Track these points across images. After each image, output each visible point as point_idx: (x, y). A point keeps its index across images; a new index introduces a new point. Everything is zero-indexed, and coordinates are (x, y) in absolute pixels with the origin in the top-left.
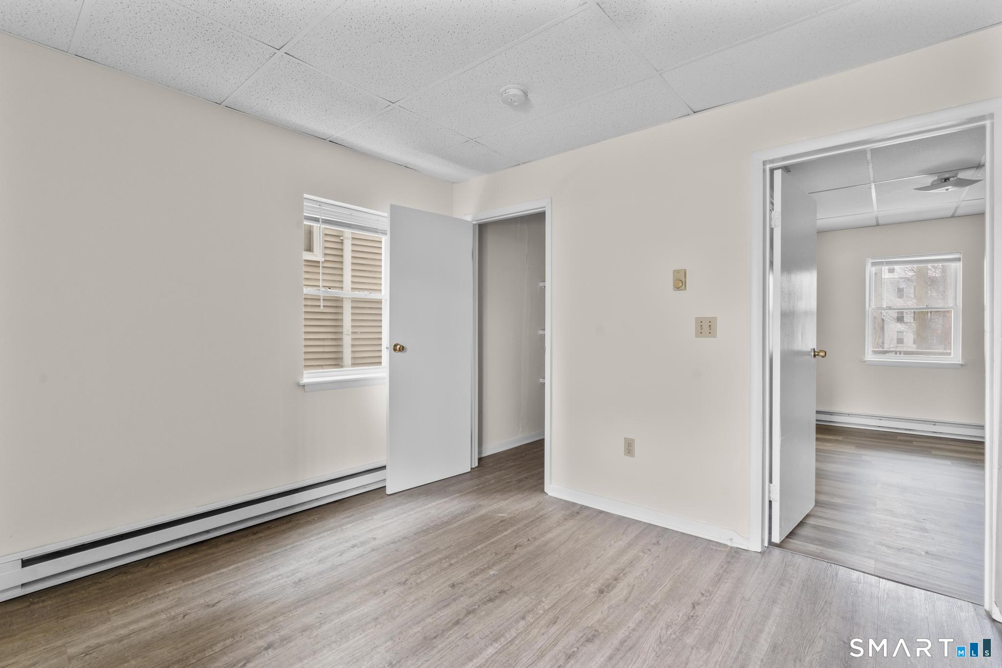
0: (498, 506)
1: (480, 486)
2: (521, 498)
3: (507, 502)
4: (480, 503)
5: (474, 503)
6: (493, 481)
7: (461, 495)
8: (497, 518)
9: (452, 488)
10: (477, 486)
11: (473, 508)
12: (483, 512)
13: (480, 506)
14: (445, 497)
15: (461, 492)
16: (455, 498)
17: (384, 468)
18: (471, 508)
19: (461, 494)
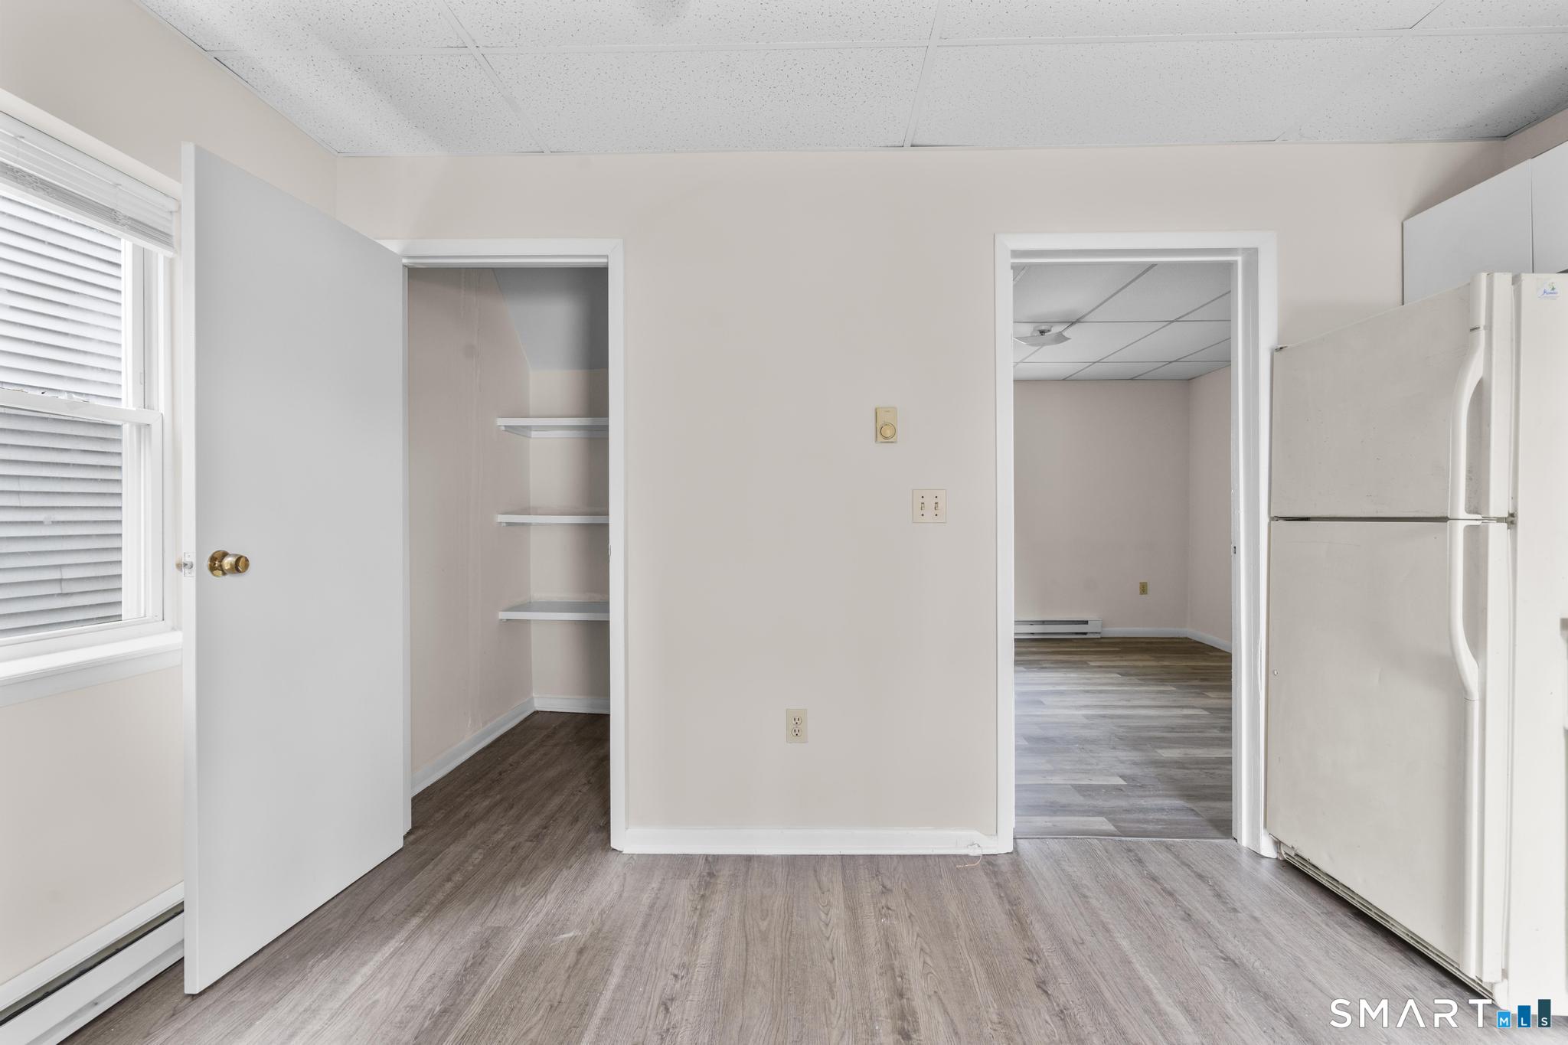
0: (541, 915)
1: (458, 877)
2: (575, 880)
3: (551, 897)
4: (494, 921)
5: (474, 929)
6: (476, 855)
7: (425, 920)
8: (563, 949)
9: (386, 908)
10: (449, 879)
11: (486, 944)
12: (516, 944)
13: (497, 931)
14: (390, 938)
15: (419, 910)
16: (413, 932)
17: (178, 910)
18: (478, 945)
19: (424, 914)
